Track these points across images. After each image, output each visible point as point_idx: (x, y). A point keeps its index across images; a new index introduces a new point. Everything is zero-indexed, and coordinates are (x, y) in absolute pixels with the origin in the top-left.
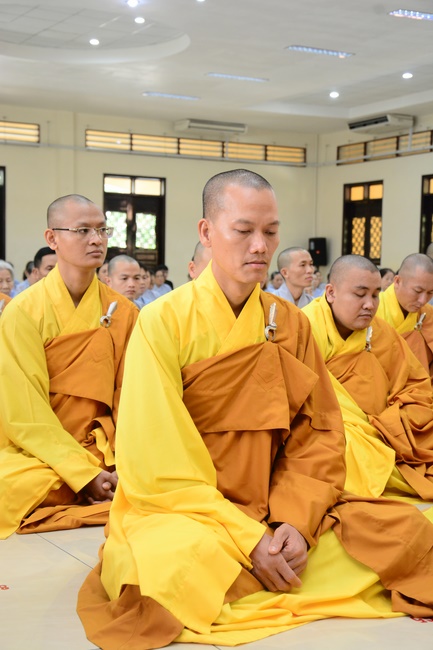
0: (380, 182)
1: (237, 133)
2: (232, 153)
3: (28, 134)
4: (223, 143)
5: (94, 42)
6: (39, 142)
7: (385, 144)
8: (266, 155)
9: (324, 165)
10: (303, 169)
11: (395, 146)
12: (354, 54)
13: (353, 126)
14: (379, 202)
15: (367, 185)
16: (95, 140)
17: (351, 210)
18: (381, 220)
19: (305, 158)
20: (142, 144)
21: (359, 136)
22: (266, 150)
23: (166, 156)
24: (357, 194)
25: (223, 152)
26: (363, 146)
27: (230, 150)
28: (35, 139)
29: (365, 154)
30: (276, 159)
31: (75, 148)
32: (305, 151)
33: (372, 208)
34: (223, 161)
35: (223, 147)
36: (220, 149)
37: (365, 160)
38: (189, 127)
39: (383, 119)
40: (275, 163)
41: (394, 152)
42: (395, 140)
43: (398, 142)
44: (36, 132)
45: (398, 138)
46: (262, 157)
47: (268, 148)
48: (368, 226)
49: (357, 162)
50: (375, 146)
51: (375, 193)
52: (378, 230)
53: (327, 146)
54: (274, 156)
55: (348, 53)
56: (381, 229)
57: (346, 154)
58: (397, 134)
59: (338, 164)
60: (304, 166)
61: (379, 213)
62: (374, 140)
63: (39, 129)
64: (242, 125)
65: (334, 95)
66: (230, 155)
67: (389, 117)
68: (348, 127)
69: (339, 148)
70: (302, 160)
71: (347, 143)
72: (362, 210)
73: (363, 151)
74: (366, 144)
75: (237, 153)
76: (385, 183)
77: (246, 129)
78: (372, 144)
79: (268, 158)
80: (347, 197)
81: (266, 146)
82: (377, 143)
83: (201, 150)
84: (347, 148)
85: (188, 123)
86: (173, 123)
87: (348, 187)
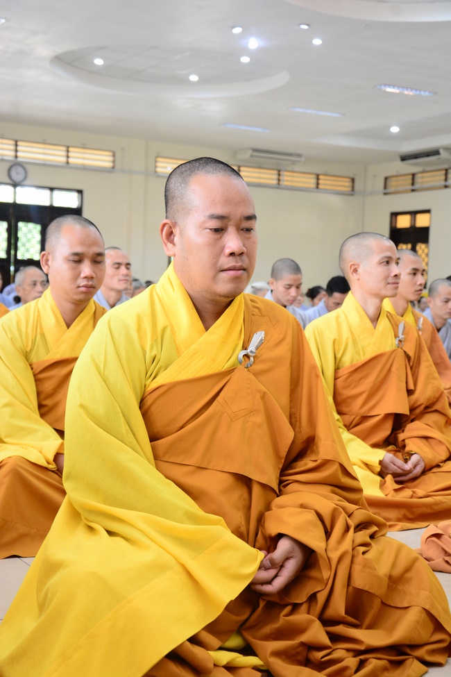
0: (428, 211)
1: (294, 162)
2: (287, 181)
3: (102, 160)
4: (279, 171)
5: (194, 78)
6: (113, 167)
7: (433, 176)
8: (318, 184)
9: (372, 193)
10: (351, 197)
11: (443, 177)
12: (436, 93)
13: (404, 158)
14: (426, 230)
15: (414, 214)
16: (164, 167)
18: (427, 247)
19: (353, 187)
21: (408, 168)
22: (318, 179)
24: (404, 222)
25: (279, 180)
26: (410, 177)
27: (286, 178)
28: (109, 165)
29: (413, 184)
30: (327, 187)
31: (146, 174)
32: (353, 180)
33: (419, 235)
34: (278, 188)
35: (279, 175)
36: (276, 177)
37: (413, 190)
38: (252, 156)
39: (436, 152)
40: (327, 191)
41: (443, 183)
42: (444, 172)
43: (446, 174)
44: (111, 159)
45: (446, 170)
46: (314, 186)
47: (321, 177)
49: (405, 192)
50: (423, 177)
51: (422, 221)
52: (423, 256)
53: (375, 176)
54: (325, 185)
55: (429, 92)
56: (427, 255)
57: (393, 184)
58: (446, 166)
59: (385, 194)
60: (352, 195)
61: (426, 240)
62: (423, 172)
63: (114, 156)
64: (299, 155)
65: (395, 129)
66: (286, 183)
67: (441, 151)
68: (399, 159)
69: (386, 179)
70: (350, 189)
71: (394, 173)
72: (408, 237)
73: (410, 181)
74: (414, 175)
75: (292, 181)
76: (432, 212)
77: (303, 159)
78: (420, 175)
79: (320, 187)
80: (394, 224)
81: (318, 175)
82: (425, 175)
83: (259, 178)
84: (394, 179)
85: (250, 152)
86: (234, 152)
87: (394, 215)
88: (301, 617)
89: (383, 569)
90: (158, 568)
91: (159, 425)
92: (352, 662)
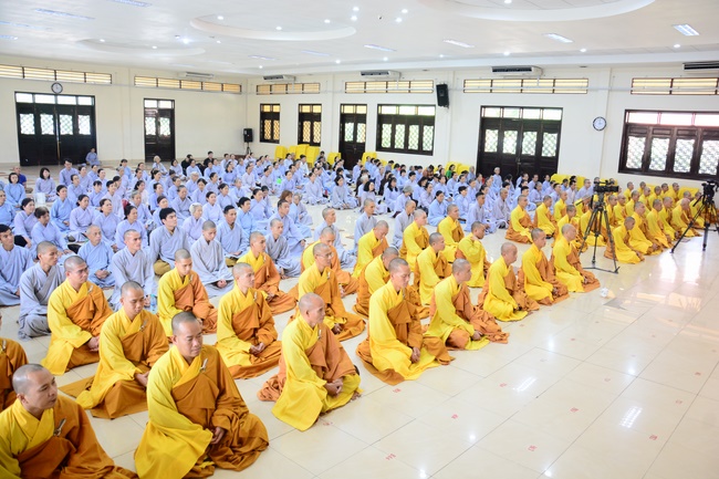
0: (278, 104)
1: (210, 78)
2: (206, 87)
3: (104, 79)
4: (203, 83)
6: (111, 83)
8: (223, 88)
9: (250, 93)
10: (240, 95)
11: (285, 88)
13: (266, 78)
14: (278, 114)
15: (272, 105)
16: (139, 82)
17: (264, 116)
18: (279, 122)
19: (241, 90)
20: (162, 83)
21: (269, 82)
22: (223, 86)
23: (174, 89)
24: (267, 109)
25: (202, 87)
26: (269, 87)
28: (109, 82)
29: (270, 90)
31: (129, 86)
32: (241, 87)
33: (275, 116)
34: (202, 91)
36: (200, 85)
37: (271, 94)
38: (186, 75)
39: (281, 77)
40: (227, 92)
41: (285, 91)
42: (285, 86)
43: (287, 87)
44: (110, 78)
45: (287, 85)
46: (221, 89)
48: (272, 124)
49: (267, 94)
51: (276, 109)
53: (252, 85)
54: (226, 89)
56: (279, 126)
57: (261, 89)
58: (287, 83)
59: (257, 94)
61: (278, 119)
62: (275, 85)
64: (212, 75)
65: (261, 67)
67: (284, 76)
68: (263, 78)
69: (257, 87)
70: (239, 91)
71: (261, 84)
72: (269, 116)
74: (271, 86)
75: (209, 87)
76: (281, 105)
77: (213, 77)
78: (274, 87)
79: (224, 90)
80: (262, 110)
81: (223, 84)
83: (191, 86)
84: (261, 87)
85: (185, 73)
86: (178, 73)
87: (262, 105)
88: (225, 448)
89: (247, 430)
90: (183, 447)
91: (177, 398)
92: (239, 458)
